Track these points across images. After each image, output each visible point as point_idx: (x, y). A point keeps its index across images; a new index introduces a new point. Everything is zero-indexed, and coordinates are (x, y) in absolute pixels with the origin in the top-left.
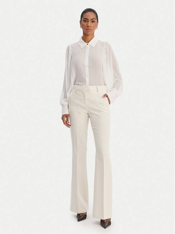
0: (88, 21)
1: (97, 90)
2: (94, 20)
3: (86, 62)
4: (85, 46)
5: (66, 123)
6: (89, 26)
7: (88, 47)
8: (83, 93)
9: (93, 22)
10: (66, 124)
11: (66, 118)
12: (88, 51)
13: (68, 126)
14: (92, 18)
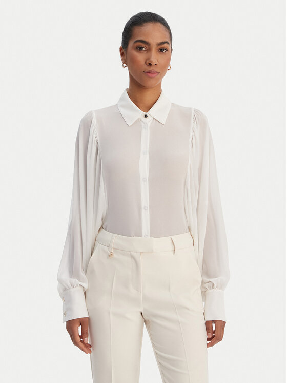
0: (149, 50)
1: (171, 248)
2: (166, 45)
3: (144, 168)
4: (139, 120)
5: (82, 342)
6: (153, 64)
7: (149, 124)
8: (133, 257)
9: (161, 50)
10: (81, 344)
11: (80, 327)
12: (146, 135)
13: (87, 348)
14: (160, 41)
